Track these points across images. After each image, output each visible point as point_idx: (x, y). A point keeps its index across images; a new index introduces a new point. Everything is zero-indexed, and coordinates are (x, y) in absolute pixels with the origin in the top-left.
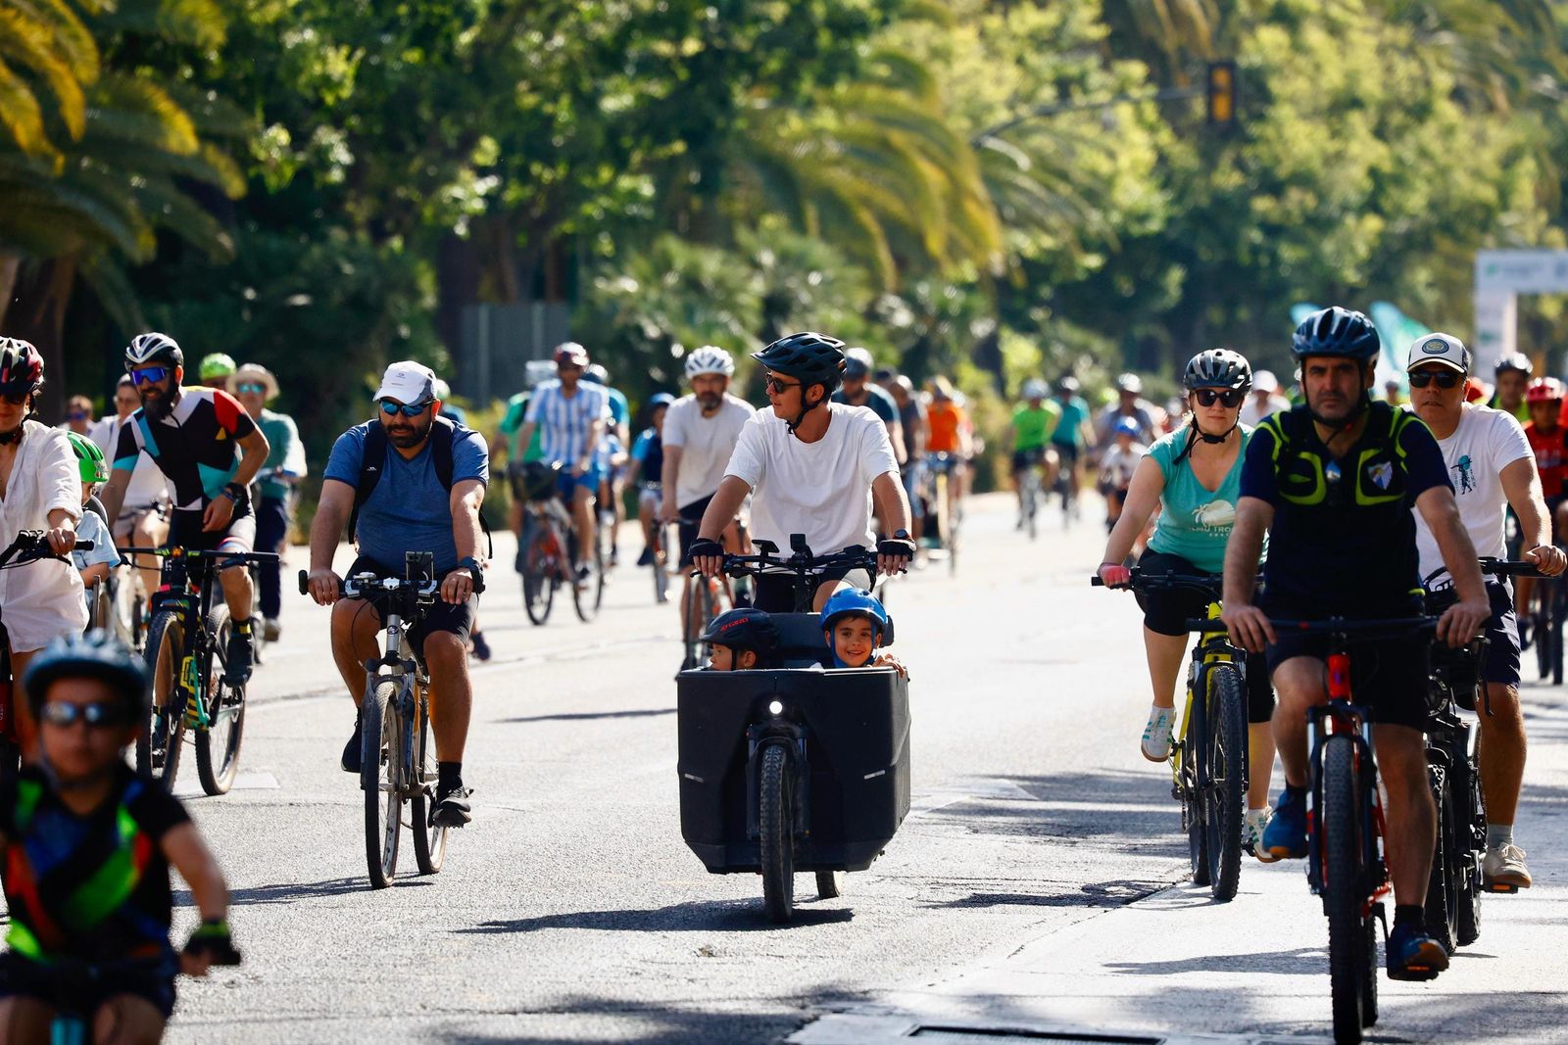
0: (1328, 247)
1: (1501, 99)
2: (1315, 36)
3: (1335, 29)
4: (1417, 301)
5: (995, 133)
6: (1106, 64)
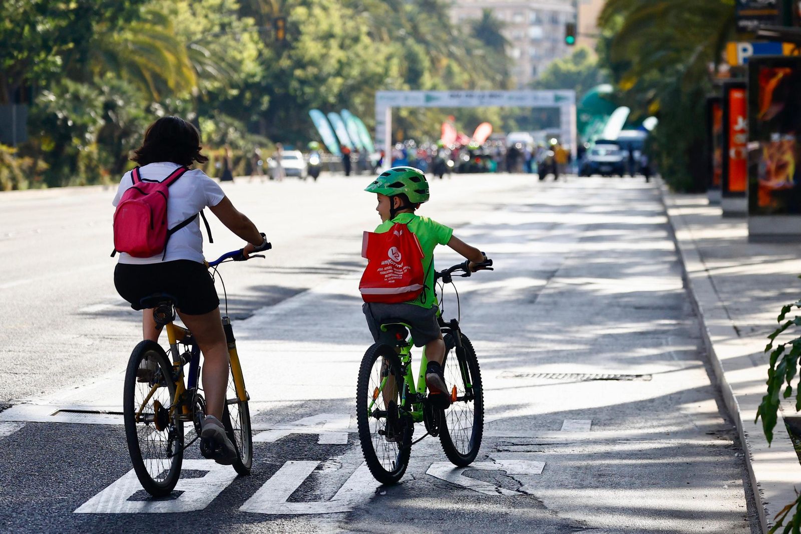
0: (323, 89)
1: (386, 36)
2: (317, 11)
3: (325, 9)
4: (356, 109)
5: (197, 43)
6: (239, 19)
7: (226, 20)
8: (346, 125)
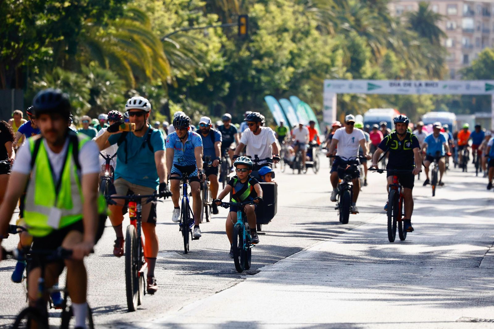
0: (277, 77)
1: (332, 30)
2: (273, 7)
3: (279, 6)
4: (305, 95)
5: (168, 36)
6: (205, 15)
7: (194, 16)
8: (295, 110)
